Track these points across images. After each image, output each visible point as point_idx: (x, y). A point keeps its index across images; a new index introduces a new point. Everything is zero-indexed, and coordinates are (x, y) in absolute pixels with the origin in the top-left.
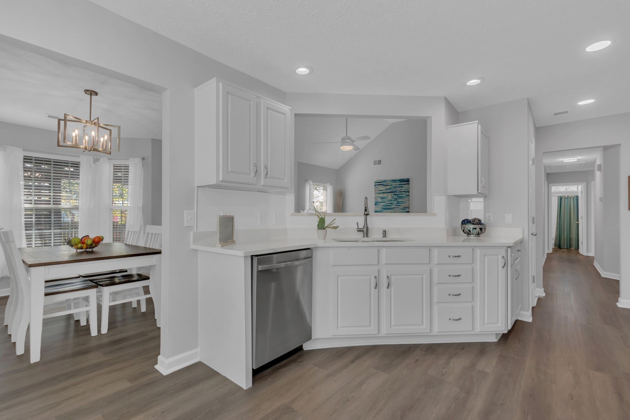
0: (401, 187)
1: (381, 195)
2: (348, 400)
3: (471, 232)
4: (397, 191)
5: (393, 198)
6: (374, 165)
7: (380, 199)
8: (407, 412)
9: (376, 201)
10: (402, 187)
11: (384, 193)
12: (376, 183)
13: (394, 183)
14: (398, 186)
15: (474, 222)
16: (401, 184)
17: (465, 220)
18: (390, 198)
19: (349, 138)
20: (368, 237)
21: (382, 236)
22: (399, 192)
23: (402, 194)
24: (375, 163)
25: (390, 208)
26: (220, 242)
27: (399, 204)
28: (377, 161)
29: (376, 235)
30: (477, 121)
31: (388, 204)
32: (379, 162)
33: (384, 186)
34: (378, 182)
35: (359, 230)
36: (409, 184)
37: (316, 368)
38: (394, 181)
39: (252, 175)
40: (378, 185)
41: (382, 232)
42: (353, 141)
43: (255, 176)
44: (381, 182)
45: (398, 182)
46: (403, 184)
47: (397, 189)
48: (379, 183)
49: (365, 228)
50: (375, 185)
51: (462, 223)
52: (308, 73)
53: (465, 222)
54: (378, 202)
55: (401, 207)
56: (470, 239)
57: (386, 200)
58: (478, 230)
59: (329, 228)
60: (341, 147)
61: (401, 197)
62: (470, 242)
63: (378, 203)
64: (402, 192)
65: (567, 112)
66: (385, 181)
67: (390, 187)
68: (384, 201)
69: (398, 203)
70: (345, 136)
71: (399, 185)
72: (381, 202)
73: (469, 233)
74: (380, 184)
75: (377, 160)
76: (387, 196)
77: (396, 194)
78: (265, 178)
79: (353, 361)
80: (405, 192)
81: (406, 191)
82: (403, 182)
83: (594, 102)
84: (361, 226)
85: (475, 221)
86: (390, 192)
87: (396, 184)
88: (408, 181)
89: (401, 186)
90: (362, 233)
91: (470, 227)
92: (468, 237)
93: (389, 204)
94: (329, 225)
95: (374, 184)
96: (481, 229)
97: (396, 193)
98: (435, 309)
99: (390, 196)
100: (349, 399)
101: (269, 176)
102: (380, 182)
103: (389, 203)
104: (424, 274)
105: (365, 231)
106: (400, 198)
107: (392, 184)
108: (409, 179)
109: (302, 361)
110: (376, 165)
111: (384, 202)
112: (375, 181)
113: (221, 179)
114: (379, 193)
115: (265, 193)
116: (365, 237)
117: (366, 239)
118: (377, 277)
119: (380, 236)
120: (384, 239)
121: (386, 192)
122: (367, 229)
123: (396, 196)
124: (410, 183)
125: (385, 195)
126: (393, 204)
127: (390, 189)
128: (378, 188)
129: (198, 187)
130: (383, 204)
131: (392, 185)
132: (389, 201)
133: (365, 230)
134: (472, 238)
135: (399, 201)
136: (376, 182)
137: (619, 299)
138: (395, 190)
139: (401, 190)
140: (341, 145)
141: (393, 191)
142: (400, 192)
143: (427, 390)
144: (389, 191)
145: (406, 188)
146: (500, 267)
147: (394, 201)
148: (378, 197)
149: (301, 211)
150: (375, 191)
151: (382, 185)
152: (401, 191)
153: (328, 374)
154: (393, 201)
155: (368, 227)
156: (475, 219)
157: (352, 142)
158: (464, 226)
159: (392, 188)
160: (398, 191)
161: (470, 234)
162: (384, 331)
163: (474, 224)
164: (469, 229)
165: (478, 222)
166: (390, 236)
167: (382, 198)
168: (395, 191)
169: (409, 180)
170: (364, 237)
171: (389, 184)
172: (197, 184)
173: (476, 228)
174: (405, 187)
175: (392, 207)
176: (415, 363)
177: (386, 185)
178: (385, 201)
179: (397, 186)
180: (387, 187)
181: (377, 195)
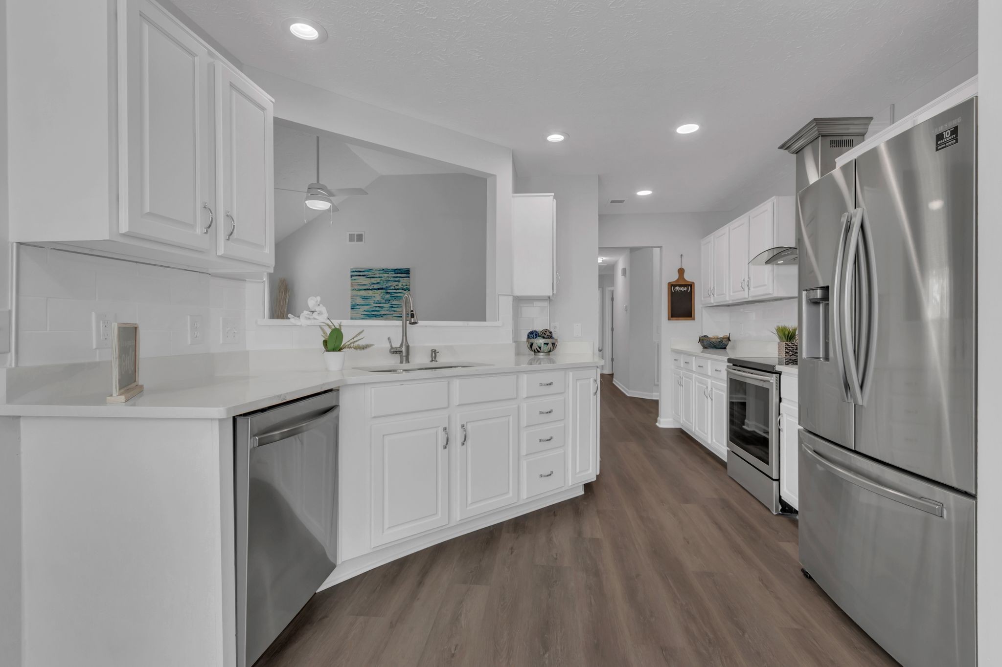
0: (397, 281)
1: (364, 293)
2: (453, 655)
3: (542, 348)
4: (390, 287)
5: (384, 299)
6: (350, 241)
7: (361, 299)
8: (546, 636)
9: (354, 303)
10: (399, 281)
11: (368, 289)
12: (354, 272)
13: (387, 275)
14: (392, 279)
15: (544, 336)
16: (397, 277)
17: (533, 331)
18: (378, 298)
19: (323, 188)
20: (409, 362)
21: (431, 359)
22: (393, 289)
23: (398, 293)
24: (352, 238)
25: (378, 315)
26: (120, 389)
27: (393, 309)
28: (354, 234)
29: (420, 358)
30: (553, 194)
31: (374, 309)
32: (360, 238)
33: (367, 278)
34: (356, 271)
35: (395, 352)
36: (409, 277)
37: (361, 619)
38: (386, 271)
39: (199, 230)
40: (356, 276)
41: (431, 352)
42: (331, 194)
43: (206, 233)
44: (363, 271)
45: (392, 273)
46: (400, 277)
47: (390, 285)
48: (357, 273)
49: (404, 346)
50: (352, 276)
51: (528, 336)
52: (315, 38)
53: (533, 335)
54: (358, 305)
55: (395, 314)
56: (539, 359)
57: (371, 302)
58: (550, 346)
59: (349, 348)
60: (306, 202)
61: (397, 297)
62: (540, 364)
63: (358, 307)
64: (398, 289)
65: (622, 201)
66: (370, 270)
67: (378, 280)
68: (367, 303)
69: (392, 307)
70: (316, 182)
71: (394, 277)
72: (363, 305)
73: (537, 351)
74: (361, 274)
75: (356, 233)
76: (374, 295)
77: (389, 293)
78: (227, 240)
79: (420, 583)
80: (402, 289)
81: (405, 287)
82: (400, 273)
83: (651, 194)
84: (397, 344)
85: (545, 334)
86: (379, 289)
87: (388, 277)
88: (407, 272)
89: (397, 279)
90: (398, 356)
91: (540, 341)
92: (536, 356)
93: (377, 309)
94: (349, 343)
95: (350, 274)
96: (553, 344)
97: (389, 291)
98: (524, 464)
99: (378, 296)
100: (453, 652)
101: (235, 237)
102: (361, 271)
103: (376, 307)
104: (510, 416)
105: (403, 352)
106: (395, 299)
107: (381, 275)
108: (409, 269)
109: (326, 617)
110: (354, 241)
111: (367, 305)
112: (351, 269)
113: (124, 228)
114: (359, 290)
115: (201, 274)
116: (404, 362)
117: (405, 366)
118: (447, 429)
119: (425, 360)
120: (434, 365)
121: (371, 288)
122: (408, 347)
123: (388, 296)
124: (411, 275)
125: (370, 293)
126: (383, 309)
127: (378, 283)
128: (356, 281)
129: (21, 243)
130: (366, 308)
131: (381, 277)
132: (377, 303)
133: (404, 349)
134: (542, 357)
135: (393, 303)
136: (354, 270)
137: (659, 418)
138: (387, 285)
139: (396, 285)
140: (308, 198)
141: (384, 287)
142: (395, 289)
143: (550, 589)
144: (376, 286)
145: (404, 284)
146: (592, 394)
147: (386, 303)
148: (357, 296)
149: (290, 316)
150: (352, 286)
151: (365, 277)
152: (397, 287)
153: (391, 623)
154: (384, 303)
155: (409, 346)
156: (546, 331)
157: (329, 195)
158: (532, 340)
159: (382, 282)
160: (393, 287)
161: (539, 352)
162: (457, 516)
163: (544, 338)
164: (539, 345)
165: (549, 334)
166: (442, 360)
167: (365, 298)
168: (387, 288)
169: (409, 271)
170: (401, 362)
171: (377, 276)
172: (14, 237)
173: (547, 344)
174: (404, 281)
175: (382, 313)
176: (511, 553)
177: (371, 276)
178: (369, 303)
179: (390, 279)
180: (373, 280)
181: (355, 292)
